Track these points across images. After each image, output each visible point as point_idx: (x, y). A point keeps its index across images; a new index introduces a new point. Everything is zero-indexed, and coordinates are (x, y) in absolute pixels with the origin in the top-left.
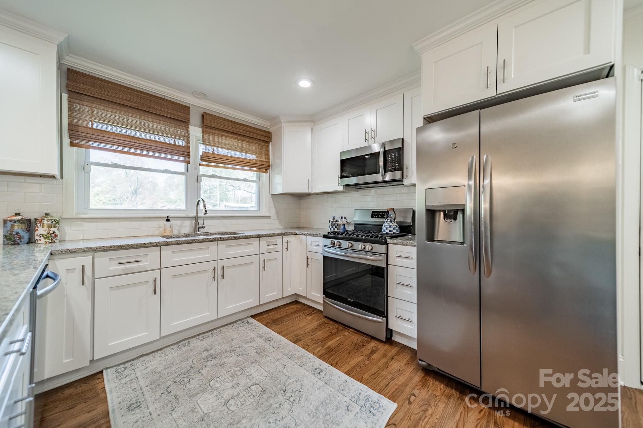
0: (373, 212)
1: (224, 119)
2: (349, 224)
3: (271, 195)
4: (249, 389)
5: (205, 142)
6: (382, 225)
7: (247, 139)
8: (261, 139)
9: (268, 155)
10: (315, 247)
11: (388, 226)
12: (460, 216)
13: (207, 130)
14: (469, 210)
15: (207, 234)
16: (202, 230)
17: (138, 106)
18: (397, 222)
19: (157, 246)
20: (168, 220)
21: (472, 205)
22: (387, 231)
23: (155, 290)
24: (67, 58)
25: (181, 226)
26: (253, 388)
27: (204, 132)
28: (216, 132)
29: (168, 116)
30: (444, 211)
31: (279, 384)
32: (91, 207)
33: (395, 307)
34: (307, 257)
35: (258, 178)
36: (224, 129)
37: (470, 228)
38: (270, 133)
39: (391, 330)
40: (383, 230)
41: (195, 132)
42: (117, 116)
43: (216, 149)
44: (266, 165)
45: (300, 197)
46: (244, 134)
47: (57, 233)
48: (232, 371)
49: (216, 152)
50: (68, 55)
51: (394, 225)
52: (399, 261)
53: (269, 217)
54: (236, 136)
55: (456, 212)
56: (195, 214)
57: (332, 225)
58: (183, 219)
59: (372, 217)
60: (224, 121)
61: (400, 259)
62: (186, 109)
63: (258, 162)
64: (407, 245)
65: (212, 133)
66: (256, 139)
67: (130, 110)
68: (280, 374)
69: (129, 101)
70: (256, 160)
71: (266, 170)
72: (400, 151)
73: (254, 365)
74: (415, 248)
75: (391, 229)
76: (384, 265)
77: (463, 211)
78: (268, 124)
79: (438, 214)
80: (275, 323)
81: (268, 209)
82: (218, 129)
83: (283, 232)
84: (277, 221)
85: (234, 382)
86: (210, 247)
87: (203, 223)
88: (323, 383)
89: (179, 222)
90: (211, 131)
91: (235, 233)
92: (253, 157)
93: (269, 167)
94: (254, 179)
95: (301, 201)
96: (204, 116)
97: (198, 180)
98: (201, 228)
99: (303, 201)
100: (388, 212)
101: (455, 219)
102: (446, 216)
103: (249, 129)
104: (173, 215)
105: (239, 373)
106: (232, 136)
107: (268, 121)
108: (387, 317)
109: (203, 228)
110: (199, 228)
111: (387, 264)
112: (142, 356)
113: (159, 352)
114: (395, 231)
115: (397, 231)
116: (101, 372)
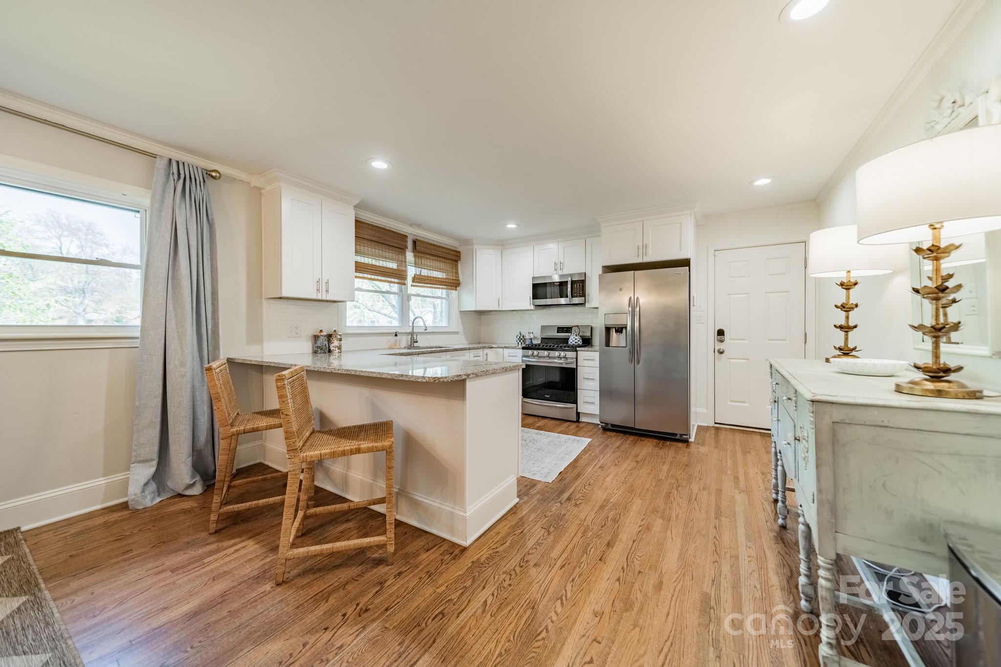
0: (558, 328)
1: (429, 244)
2: (535, 338)
3: (460, 312)
5: (416, 265)
6: (569, 339)
7: (443, 260)
8: (451, 258)
9: (457, 273)
10: (511, 358)
11: (574, 339)
12: (624, 331)
13: (417, 254)
14: (629, 328)
15: (418, 348)
16: (416, 344)
18: (580, 336)
20: (396, 335)
21: (630, 323)
22: (574, 343)
24: (360, 213)
25: (405, 340)
27: (415, 256)
28: (423, 255)
30: (615, 328)
32: (348, 324)
33: (582, 396)
35: (448, 295)
37: (629, 338)
38: (459, 252)
39: (579, 413)
40: (569, 342)
41: (410, 256)
43: (423, 270)
44: (455, 283)
45: (480, 313)
49: (422, 274)
50: (361, 211)
51: (578, 338)
52: (586, 363)
53: (457, 333)
54: (436, 258)
55: (622, 328)
56: (411, 331)
57: (520, 339)
58: (403, 334)
59: (558, 332)
61: (586, 362)
62: (404, 237)
63: (447, 281)
64: (591, 351)
66: (449, 259)
70: (446, 279)
71: (456, 288)
72: (583, 283)
74: (598, 353)
75: (576, 341)
76: (575, 367)
77: (626, 328)
78: (457, 244)
79: (612, 330)
81: (456, 325)
82: (424, 253)
83: (468, 347)
84: (463, 337)
87: (417, 338)
89: (402, 337)
90: (419, 254)
91: (440, 347)
93: (458, 285)
94: (444, 296)
95: (482, 316)
96: (415, 242)
97: (409, 299)
99: (483, 317)
100: (571, 328)
101: (622, 333)
102: (617, 331)
103: (445, 251)
104: (400, 331)
107: (458, 242)
108: (576, 403)
109: (417, 342)
110: (414, 342)
111: (577, 366)
114: (579, 343)
115: (580, 343)
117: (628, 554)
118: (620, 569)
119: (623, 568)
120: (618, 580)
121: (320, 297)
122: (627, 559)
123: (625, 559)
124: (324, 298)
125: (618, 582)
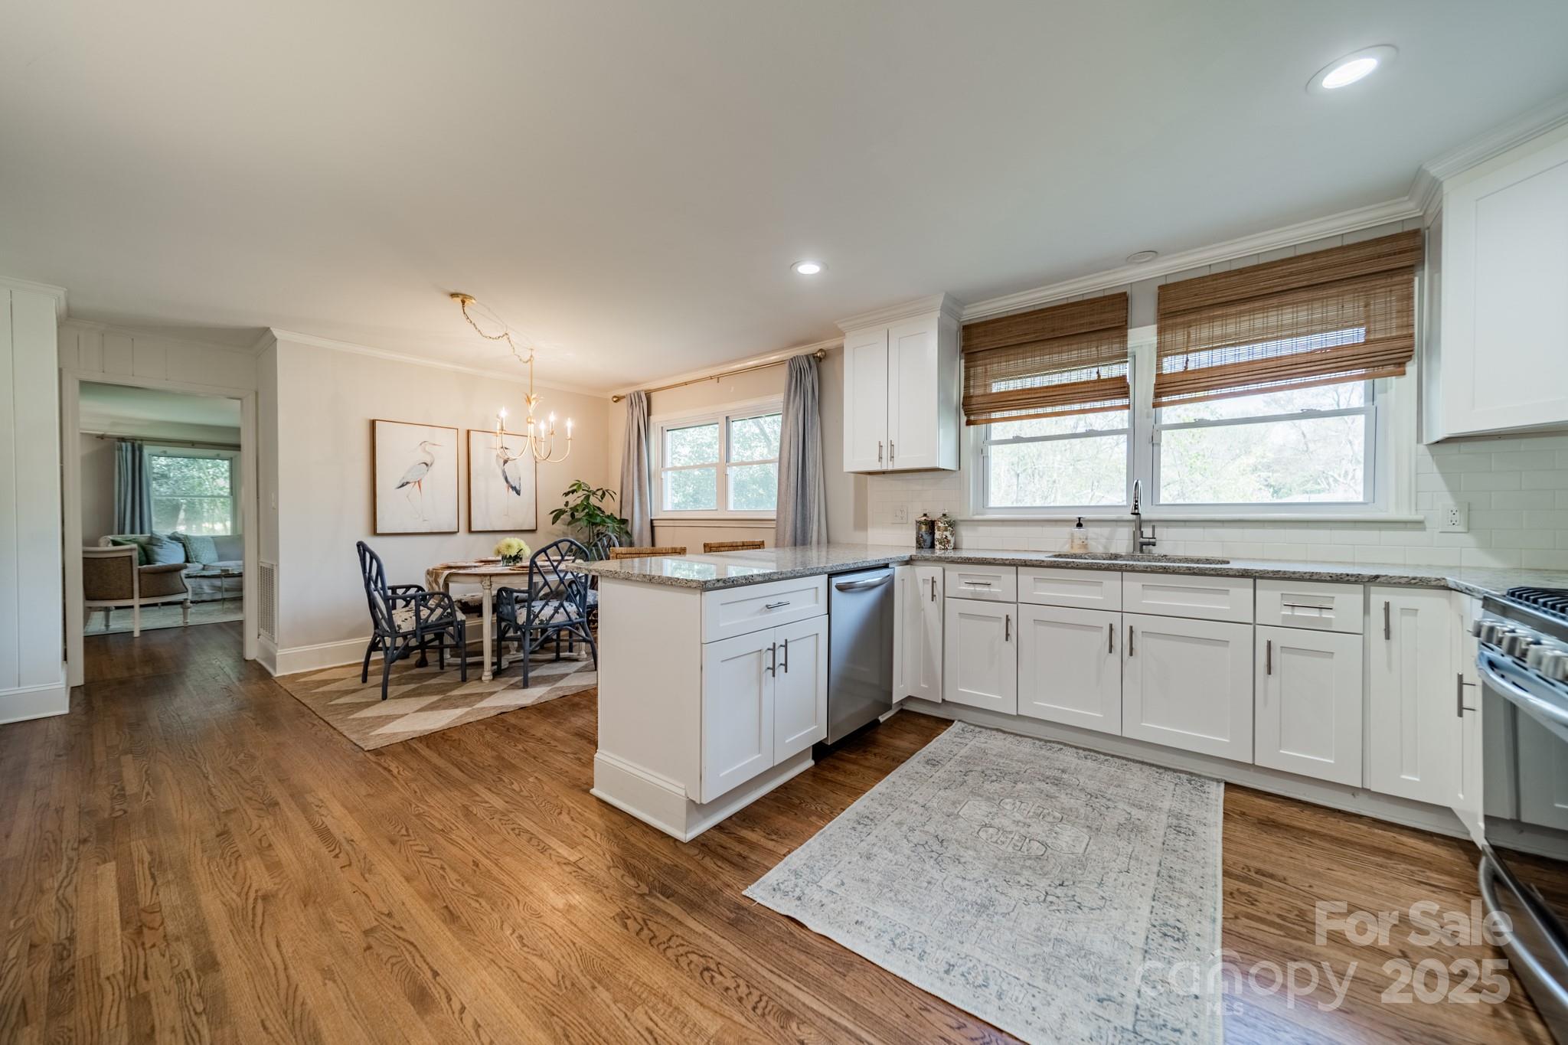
3: (1429, 445)
4: (1027, 840)
5: (1162, 351)
8: (1364, 272)
9: (1406, 312)
13: (1170, 322)
15: (1161, 557)
16: (1150, 549)
17: (1037, 337)
19: (1010, 565)
20: (1079, 525)
23: (1007, 635)
24: (964, 313)
25: (1110, 539)
26: (1035, 845)
27: (1161, 331)
28: (1193, 317)
29: (1083, 331)
31: (1073, 874)
32: (992, 504)
34: (1460, 677)
35: (1372, 396)
36: (1215, 301)
41: (1142, 337)
42: (1012, 365)
44: (1400, 350)
46: (1285, 288)
47: (949, 537)
48: (1046, 811)
49: (1192, 366)
50: (964, 309)
53: (1413, 525)
58: (1115, 523)
60: (1216, 280)
62: (1121, 300)
65: (1183, 323)
66: (1343, 279)
67: (1028, 348)
68: (1098, 870)
69: (1026, 334)
70: (1365, 343)
71: (1402, 364)
73: (1085, 830)
80: (1259, 826)
82: (1198, 309)
85: (1028, 821)
86: (1106, 583)
87: (1154, 534)
88: (1141, 946)
89: (1105, 531)
90: (1179, 320)
92: (1354, 335)
93: (1409, 353)
94: (1360, 402)
96: (1164, 294)
97: (1153, 440)
98: (1148, 544)
104: (1092, 517)
105: (1050, 819)
106: (1243, 308)
107: (1406, 198)
109: (1154, 544)
110: (1142, 544)
112: (998, 730)
113: (1018, 738)
116: (953, 721)
117: (417, 949)
118: (403, 925)
119: (401, 929)
120: (390, 915)
121: (884, 468)
122: (412, 944)
123: (412, 940)
124: (890, 468)
125: (387, 912)
